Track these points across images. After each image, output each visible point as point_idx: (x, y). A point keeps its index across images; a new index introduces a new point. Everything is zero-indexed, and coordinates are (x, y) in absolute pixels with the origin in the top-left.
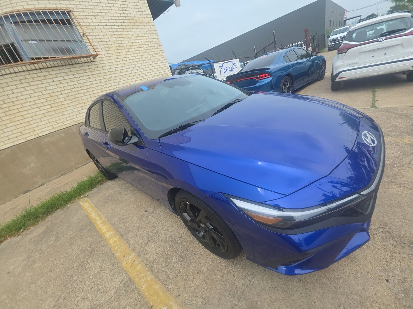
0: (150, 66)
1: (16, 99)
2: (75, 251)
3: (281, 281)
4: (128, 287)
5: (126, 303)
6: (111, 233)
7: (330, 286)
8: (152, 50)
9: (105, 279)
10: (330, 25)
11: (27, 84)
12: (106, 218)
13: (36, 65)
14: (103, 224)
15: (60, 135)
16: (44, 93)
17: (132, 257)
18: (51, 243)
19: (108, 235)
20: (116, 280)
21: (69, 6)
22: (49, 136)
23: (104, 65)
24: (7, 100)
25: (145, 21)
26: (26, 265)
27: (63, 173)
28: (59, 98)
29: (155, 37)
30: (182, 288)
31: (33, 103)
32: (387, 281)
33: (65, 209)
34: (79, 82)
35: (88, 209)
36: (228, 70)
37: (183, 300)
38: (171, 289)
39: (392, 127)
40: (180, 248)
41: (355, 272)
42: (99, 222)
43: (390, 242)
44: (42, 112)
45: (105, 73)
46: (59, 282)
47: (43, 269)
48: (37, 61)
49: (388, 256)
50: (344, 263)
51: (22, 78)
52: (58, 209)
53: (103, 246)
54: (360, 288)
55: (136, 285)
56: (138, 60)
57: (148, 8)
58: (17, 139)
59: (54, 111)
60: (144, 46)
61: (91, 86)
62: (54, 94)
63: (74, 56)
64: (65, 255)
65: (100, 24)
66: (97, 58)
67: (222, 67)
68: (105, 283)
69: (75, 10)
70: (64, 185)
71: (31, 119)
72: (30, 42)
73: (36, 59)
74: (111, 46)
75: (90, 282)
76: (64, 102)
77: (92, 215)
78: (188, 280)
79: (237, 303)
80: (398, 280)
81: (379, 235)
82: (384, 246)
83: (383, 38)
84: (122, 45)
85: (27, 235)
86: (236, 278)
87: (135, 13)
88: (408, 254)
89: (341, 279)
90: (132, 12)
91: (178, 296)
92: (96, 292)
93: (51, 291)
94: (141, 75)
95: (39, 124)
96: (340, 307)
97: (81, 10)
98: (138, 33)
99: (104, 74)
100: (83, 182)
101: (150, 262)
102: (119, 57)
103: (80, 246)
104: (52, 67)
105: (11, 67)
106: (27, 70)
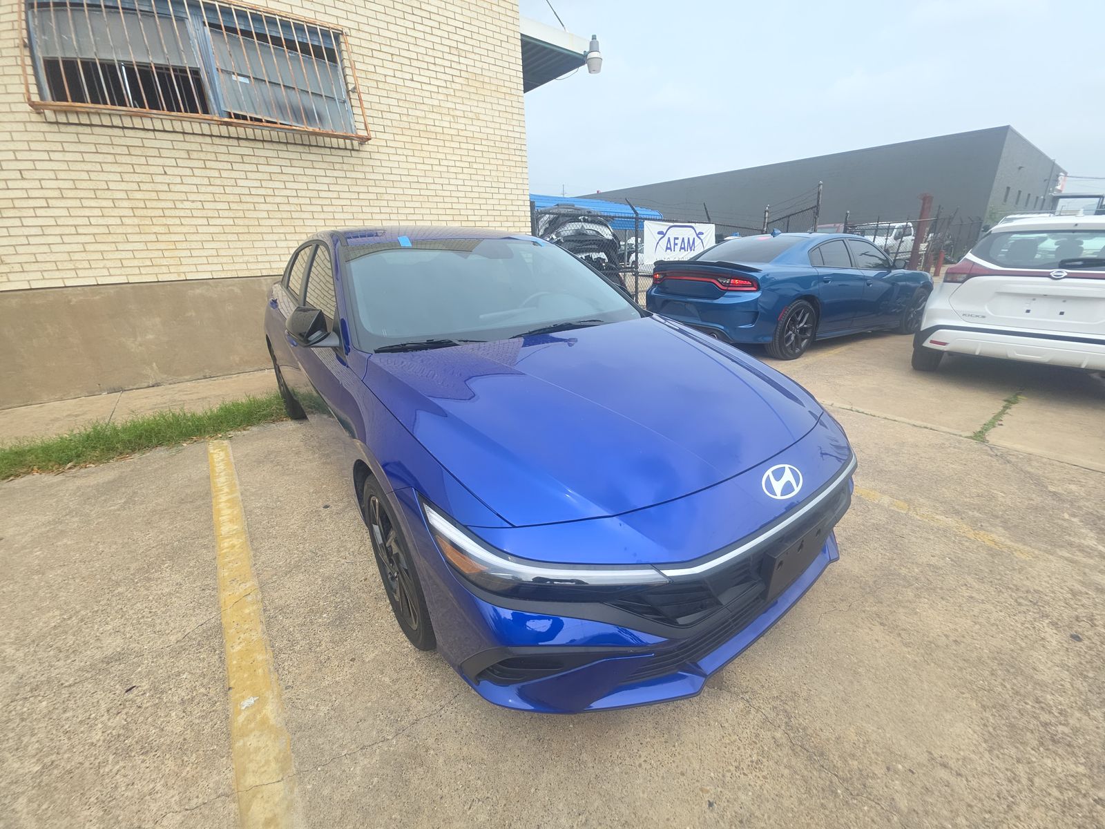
0: (483, 190)
1: (166, 188)
2: (149, 539)
3: (500, 728)
4: (208, 639)
5: (186, 666)
6: (236, 527)
7: (589, 770)
8: (499, 156)
9: (175, 610)
10: (1005, 201)
11: (201, 164)
12: (242, 494)
13: (232, 129)
14: (229, 505)
15: (230, 288)
16: (228, 190)
17: (248, 586)
18: (112, 508)
19: (227, 529)
20: (194, 619)
21: (343, 22)
22: (207, 284)
23: (378, 163)
24: (147, 184)
25: (504, 90)
26: (44, 535)
27: (208, 373)
28: (257, 209)
29: (516, 129)
30: (306, 675)
31: (199, 205)
32: (711, 804)
33: (174, 450)
34: (311, 186)
35: (217, 465)
36: (679, 245)
37: (294, 697)
38: (284, 669)
39: (982, 496)
40: (349, 601)
41: (659, 763)
42: (223, 498)
43: (776, 734)
44: (212, 229)
45: (375, 180)
46: (88, 587)
47: (72, 553)
48: (235, 121)
49: (749, 759)
50: (649, 740)
51: (194, 147)
52: (161, 445)
53: (205, 546)
54: (646, 796)
55: (224, 641)
56: (460, 170)
57: (520, 62)
58: (138, 272)
59: (237, 233)
60: (484, 142)
61: (335, 202)
62: (248, 199)
63: (317, 130)
64: (126, 541)
65: (398, 74)
66: (368, 144)
67: (665, 235)
68: (170, 616)
69: (353, 33)
70: (199, 399)
71: (182, 238)
72: (234, 77)
73: (236, 118)
74: (407, 125)
75: (144, 605)
76: (264, 220)
77: (217, 480)
78: (325, 664)
79: (390, 737)
80: (736, 813)
81: (763, 711)
82: (757, 736)
83: (1065, 272)
84: (433, 129)
85: (75, 477)
86: (417, 692)
87: (486, 66)
88: (795, 772)
89: (620, 766)
90: (478, 64)
91: (289, 686)
92: (145, 627)
93: (64, 598)
94: (455, 206)
95: (195, 253)
96: (580, 815)
97: (367, 37)
98: (478, 110)
99: (372, 183)
100: (236, 405)
101: (276, 608)
102: (416, 153)
103: (162, 533)
104: (263, 141)
105: (177, 118)
106: (209, 133)
